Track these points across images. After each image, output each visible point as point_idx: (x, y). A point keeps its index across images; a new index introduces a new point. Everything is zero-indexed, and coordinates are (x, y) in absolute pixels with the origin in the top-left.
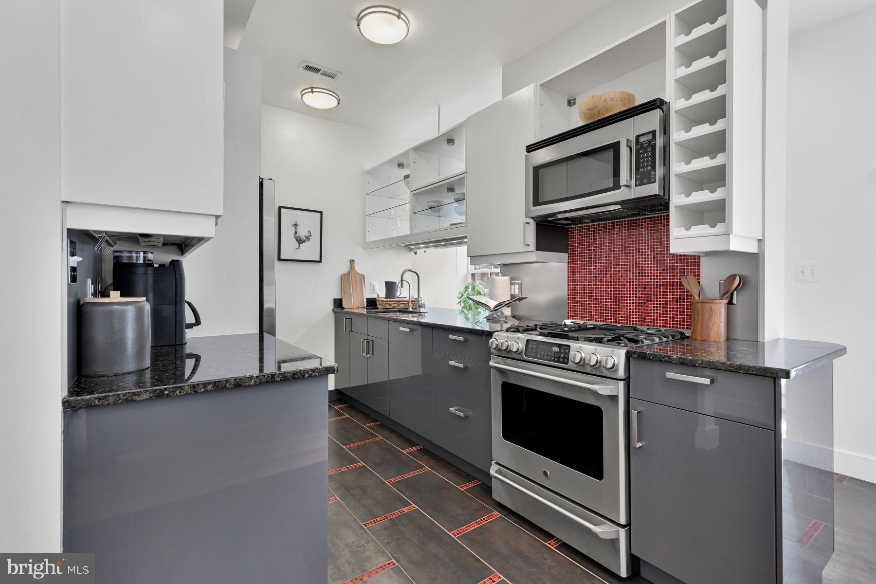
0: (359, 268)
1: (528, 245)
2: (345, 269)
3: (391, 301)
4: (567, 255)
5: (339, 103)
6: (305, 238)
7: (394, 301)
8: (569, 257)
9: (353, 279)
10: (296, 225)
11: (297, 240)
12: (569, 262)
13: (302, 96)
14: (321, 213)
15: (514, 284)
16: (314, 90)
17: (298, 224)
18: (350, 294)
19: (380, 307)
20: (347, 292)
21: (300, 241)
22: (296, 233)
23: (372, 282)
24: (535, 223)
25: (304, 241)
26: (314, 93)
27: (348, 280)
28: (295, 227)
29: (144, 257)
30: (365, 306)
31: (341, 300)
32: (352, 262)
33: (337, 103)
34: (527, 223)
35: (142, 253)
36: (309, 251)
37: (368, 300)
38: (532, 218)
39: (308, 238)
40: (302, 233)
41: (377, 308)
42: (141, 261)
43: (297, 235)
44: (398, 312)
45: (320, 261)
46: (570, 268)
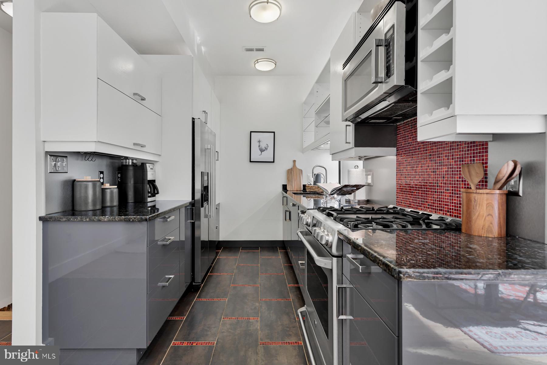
0: (298, 166)
1: (350, 143)
2: (290, 166)
3: (314, 187)
4: (395, 149)
5: (276, 65)
6: (264, 149)
7: (316, 187)
8: (397, 150)
9: (294, 172)
10: (259, 141)
11: (260, 150)
12: (397, 155)
13: (255, 64)
14: (274, 132)
15: (369, 175)
16: (259, 61)
17: (261, 140)
18: (292, 182)
19: (307, 190)
20: (290, 180)
21: (262, 151)
22: (259, 146)
23: (308, 174)
24: (354, 125)
25: (264, 150)
26: (259, 63)
27: (291, 173)
28: (259, 143)
29: (132, 162)
30: (302, 189)
31: (286, 185)
32: (294, 161)
33: (275, 65)
34: (347, 126)
35: (131, 160)
36: (268, 155)
37: (303, 185)
38: (349, 121)
39: (266, 149)
40: (263, 146)
41: (306, 191)
42: (131, 164)
43: (260, 147)
44: (317, 194)
45: (274, 162)
46: (397, 160)
